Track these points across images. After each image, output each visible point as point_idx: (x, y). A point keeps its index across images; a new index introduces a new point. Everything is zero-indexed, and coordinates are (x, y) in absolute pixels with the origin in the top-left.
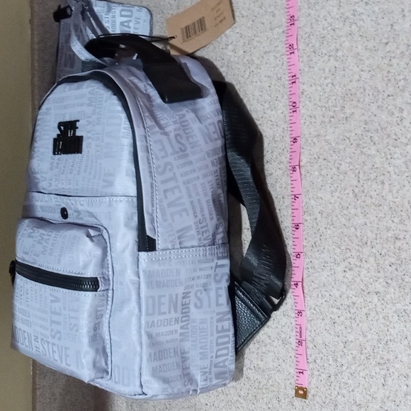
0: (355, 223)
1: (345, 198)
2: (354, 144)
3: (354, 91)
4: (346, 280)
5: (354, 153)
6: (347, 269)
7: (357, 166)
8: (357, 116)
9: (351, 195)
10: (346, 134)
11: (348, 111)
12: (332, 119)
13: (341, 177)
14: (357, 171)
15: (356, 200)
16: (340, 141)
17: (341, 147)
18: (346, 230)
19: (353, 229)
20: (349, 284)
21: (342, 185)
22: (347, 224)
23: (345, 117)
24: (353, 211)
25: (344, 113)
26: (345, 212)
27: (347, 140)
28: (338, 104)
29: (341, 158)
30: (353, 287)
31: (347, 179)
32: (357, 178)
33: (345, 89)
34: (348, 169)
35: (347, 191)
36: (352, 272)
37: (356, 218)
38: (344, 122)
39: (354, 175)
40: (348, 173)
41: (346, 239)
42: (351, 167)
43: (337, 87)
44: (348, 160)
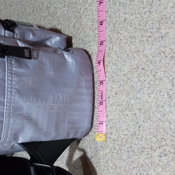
0: (169, 119)
1: (160, 98)
2: (169, 56)
3: (168, 15)
4: (161, 163)
5: (168, 64)
6: (162, 155)
7: (171, 74)
8: (171, 35)
9: (166, 96)
10: (161, 49)
11: (163, 31)
12: (149, 39)
13: (157, 82)
14: (171, 78)
15: (170, 100)
16: (156, 54)
17: (157, 59)
18: (161, 123)
19: (167, 123)
20: (164, 166)
21: (158, 88)
22: (162, 119)
23: (160, 36)
24: (168, 109)
25: (160, 33)
26: (161, 109)
27: (163, 54)
28: (154, 27)
29: (157, 68)
30: (168, 169)
31: (162, 83)
32: (171, 82)
33: (161, 14)
34: (163, 76)
35: (162, 93)
36: (167, 157)
37: (170, 114)
38: (160, 39)
39: (168, 81)
40: (163, 79)
41: (162, 131)
42: (166, 75)
43: (154, 14)
44: (163, 69)
